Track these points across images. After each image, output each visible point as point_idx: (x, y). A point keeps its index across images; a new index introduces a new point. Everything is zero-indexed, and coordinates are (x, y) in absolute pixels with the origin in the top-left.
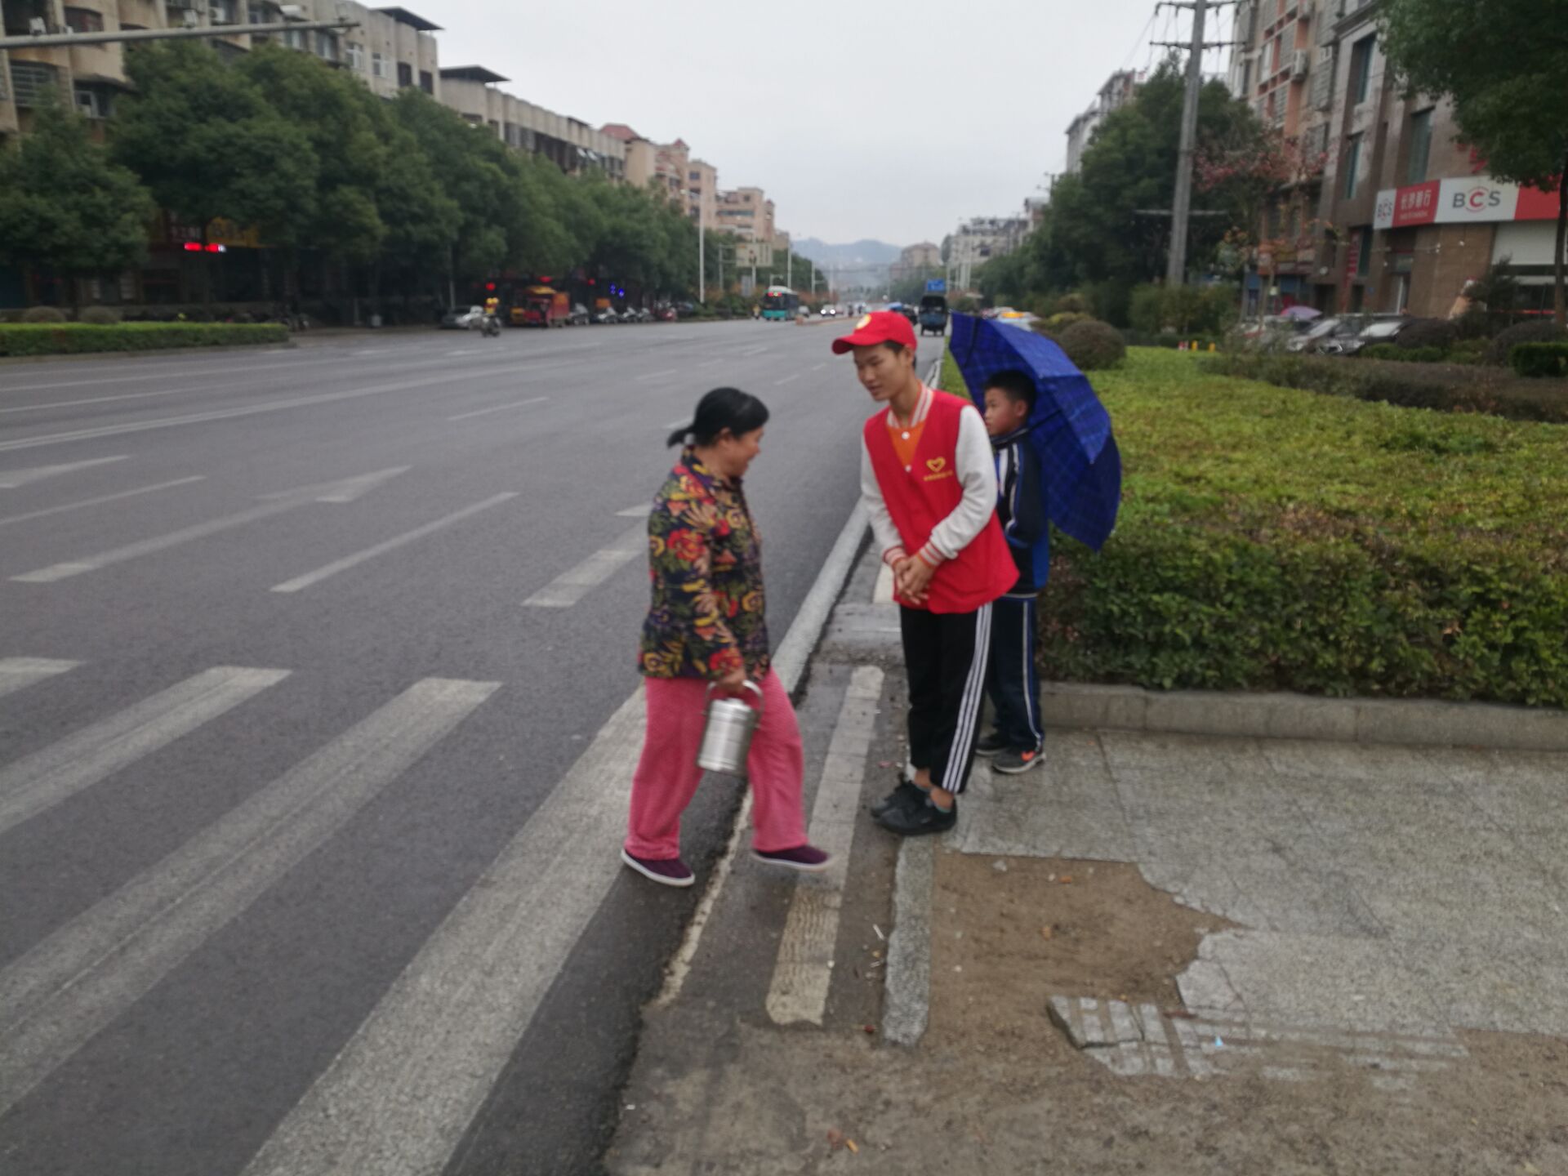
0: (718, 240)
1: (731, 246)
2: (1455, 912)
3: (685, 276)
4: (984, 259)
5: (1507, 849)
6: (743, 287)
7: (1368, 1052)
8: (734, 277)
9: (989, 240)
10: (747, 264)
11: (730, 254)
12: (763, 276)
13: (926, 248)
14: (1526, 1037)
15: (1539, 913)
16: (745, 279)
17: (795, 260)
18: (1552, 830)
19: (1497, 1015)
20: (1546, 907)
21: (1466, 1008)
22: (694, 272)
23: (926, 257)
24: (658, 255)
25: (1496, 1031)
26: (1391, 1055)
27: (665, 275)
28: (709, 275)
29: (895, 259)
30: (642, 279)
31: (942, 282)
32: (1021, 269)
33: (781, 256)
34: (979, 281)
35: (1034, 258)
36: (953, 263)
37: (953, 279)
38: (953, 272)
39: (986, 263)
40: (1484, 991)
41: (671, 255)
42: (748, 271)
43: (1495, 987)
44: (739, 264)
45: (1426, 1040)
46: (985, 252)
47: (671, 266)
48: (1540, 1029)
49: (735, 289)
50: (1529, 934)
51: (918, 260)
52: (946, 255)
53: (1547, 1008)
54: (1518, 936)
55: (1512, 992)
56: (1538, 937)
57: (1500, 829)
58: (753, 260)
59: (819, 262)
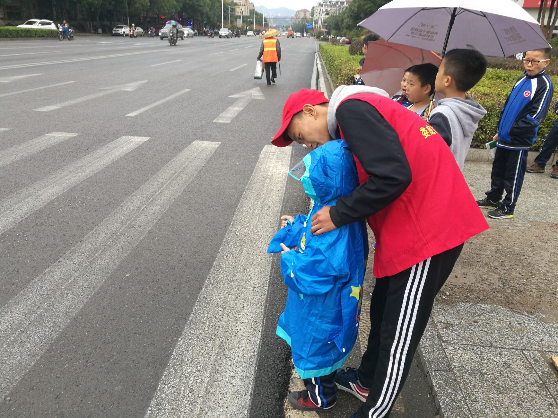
0: (228, 4)
1: (234, 7)
2: (523, 199)
3: (216, 18)
4: (327, 16)
5: (535, 186)
6: (238, 23)
7: (505, 225)
8: (234, 19)
9: (329, 9)
10: (240, 14)
11: (233, 10)
12: (245, 19)
13: (305, 11)
14: (545, 223)
15: (545, 199)
16: (238, 20)
17: (257, 13)
18: (546, 182)
19: (537, 219)
20: (547, 198)
21: (529, 217)
22: (219, 17)
23: (305, 15)
24: (206, 9)
25: (537, 222)
26: (511, 226)
27: (208, 17)
28: (225, 18)
29: (293, 15)
30: (200, 19)
31: (311, 24)
32: (342, 21)
33: (252, 12)
34: (326, 25)
35: (348, 17)
36: (315, 17)
37: (315, 23)
38: (315, 21)
39: (328, 18)
40: (533, 214)
41: (210, 10)
42: (240, 17)
43: (536, 213)
44: (237, 14)
45: (520, 223)
46: (327, 14)
47: (211, 14)
48: (549, 221)
49: (235, 24)
50: (543, 203)
51: (302, 15)
52: (312, 14)
53: (550, 218)
54: (540, 204)
55: (540, 214)
56: (546, 204)
57: (532, 182)
58: (242, 13)
59: (265, 15)
